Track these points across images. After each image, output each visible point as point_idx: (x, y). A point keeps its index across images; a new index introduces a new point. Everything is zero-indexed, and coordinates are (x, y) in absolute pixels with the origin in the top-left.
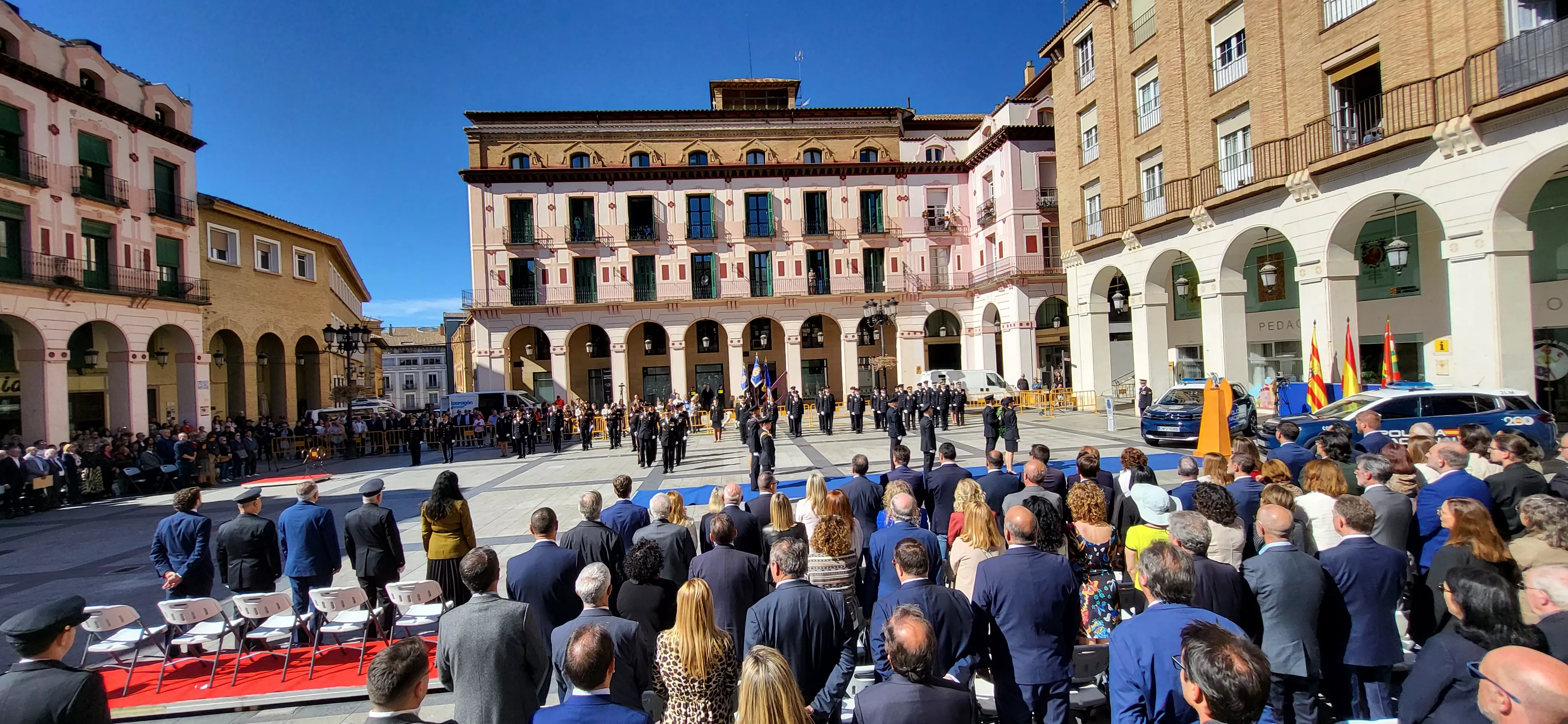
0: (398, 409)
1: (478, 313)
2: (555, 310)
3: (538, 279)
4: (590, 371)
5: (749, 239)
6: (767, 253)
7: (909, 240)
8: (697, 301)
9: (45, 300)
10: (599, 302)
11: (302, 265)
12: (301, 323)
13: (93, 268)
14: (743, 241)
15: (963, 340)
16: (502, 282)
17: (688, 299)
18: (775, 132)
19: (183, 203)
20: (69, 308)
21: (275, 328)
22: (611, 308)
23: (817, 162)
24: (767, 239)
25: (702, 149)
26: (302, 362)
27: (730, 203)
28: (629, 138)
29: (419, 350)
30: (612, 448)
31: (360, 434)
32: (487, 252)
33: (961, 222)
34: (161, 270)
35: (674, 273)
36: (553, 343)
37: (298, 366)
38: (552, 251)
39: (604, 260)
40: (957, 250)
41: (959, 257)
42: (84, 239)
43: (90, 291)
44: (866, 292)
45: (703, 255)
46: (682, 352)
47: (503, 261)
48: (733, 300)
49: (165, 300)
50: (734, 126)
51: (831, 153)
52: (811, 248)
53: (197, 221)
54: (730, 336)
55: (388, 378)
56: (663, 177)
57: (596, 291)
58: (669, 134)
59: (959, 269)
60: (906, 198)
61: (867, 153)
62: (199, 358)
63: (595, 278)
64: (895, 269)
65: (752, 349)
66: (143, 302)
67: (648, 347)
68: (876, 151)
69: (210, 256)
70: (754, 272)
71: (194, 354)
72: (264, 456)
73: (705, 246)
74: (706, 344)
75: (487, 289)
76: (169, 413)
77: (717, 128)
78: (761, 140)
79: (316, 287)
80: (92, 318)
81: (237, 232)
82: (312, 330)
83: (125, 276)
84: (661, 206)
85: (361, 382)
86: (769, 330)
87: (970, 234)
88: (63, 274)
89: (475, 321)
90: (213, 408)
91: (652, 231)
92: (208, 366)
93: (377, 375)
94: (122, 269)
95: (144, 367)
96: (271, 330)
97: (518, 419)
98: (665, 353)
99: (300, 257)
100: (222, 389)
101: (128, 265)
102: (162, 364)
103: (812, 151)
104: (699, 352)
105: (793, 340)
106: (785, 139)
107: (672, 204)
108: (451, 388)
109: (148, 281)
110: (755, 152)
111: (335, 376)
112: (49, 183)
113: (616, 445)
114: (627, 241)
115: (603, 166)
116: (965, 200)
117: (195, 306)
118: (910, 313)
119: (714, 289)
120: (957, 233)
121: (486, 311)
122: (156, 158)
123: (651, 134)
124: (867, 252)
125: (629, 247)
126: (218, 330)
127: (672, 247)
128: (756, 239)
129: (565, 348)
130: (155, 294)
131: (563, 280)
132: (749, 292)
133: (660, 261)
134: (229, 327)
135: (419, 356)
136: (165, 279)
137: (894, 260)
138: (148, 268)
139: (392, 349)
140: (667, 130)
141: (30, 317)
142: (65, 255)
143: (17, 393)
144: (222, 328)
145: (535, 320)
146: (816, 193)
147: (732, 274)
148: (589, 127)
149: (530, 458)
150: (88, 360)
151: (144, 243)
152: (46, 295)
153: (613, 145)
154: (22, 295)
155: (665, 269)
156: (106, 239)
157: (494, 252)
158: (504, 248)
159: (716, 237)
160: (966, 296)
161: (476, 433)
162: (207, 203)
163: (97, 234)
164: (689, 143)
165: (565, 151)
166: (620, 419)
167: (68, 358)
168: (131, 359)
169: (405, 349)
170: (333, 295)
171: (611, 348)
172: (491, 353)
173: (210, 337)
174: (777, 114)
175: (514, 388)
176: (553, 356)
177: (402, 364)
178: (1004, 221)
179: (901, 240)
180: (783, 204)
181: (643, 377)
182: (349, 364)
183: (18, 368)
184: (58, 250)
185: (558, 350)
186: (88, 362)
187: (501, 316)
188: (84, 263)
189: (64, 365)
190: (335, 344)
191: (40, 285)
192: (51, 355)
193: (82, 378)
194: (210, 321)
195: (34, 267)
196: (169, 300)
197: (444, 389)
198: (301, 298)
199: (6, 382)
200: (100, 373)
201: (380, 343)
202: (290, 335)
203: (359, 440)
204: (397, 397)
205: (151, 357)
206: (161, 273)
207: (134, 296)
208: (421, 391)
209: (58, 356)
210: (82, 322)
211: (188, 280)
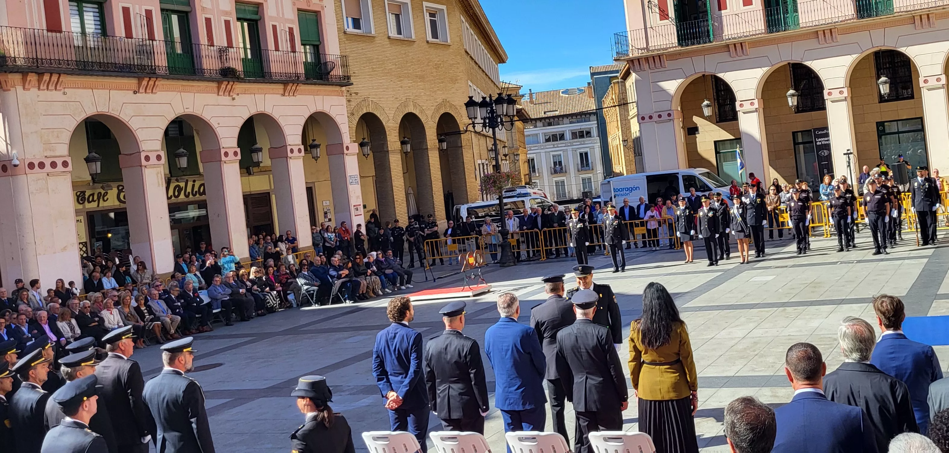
0: (550, 200)
1: (636, 63)
2: (738, 47)
3: (712, 5)
4: (794, 134)
9: (215, 95)
10: (802, 27)
11: (434, 25)
12: (440, 98)
13: (249, 56)
16: (664, 15)
17: (945, 4)
20: (235, 103)
21: (415, 106)
22: (821, 34)
29: (566, 120)
30: (842, 250)
34: (305, 49)
36: (739, 96)
37: (441, 151)
42: (239, 24)
43: (249, 82)
46: (942, 93)
49: (311, 84)
55: (533, 160)
57: (796, 11)
62: (347, 148)
66: (294, 88)
67: (885, 89)
69: (346, 27)
71: (342, 144)
75: (646, 29)
76: (326, 213)
79: (450, 49)
80: (253, 112)
82: (451, 106)
83: (276, 62)
85: (505, 167)
88: (227, 65)
89: (632, 74)
90: (365, 207)
92: (356, 157)
93: (522, 158)
94: (273, 55)
95: (300, 162)
96: (411, 109)
97: (705, 209)
98: (912, 97)
99: (431, 15)
100: (370, 182)
101: (277, 49)
102: (316, 158)
108: (608, 168)
109: (295, 64)
111: (479, 162)
113: (848, 245)
117: (337, 88)
121: (647, 59)
126: (361, 114)
129: (756, 102)
130: (303, 78)
131: (747, 1)
134: (371, 110)
135: (567, 128)
136: (309, 60)
138: (294, 51)
139: (535, 121)
141: (206, 116)
142: (226, 45)
143: (203, 197)
144: (365, 111)
145: (712, 64)
149: (724, 265)
150: (255, 157)
151: (288, 21)
152: (216, 90)
154: (198, 92)
156: (256, 21)
161: (648, 231)
163: (248, 17)
167: (239, 157)
168: (289, 154)
169: (549, 120)
170: (468, 59)
171: (826, 96)
172: (656, 117)
173: (355, 122)
175: (691, 165)
176: (741, 115)
177: (548, 140)
181: (880, 137)
182: (495, 144)
183: (201, 170)
184: (220, 40)
185: (747, 106)
186: (255, 160)
187: (667, 63)
188: (242, 51)
189: (237, 165)
190: (479, 120)
191: (210, 80)
192: (226, 154)
193: (251, 178)
194: (353, 104)
195: (204, 61)
196: (315, 84)
197: (599, 168)
198: (437, 67)
199: (193, 186)
200: (266, 171)
201: (523, 117)
202: (429, 113)
203: (513, 242)
204: (546, 183)
205: (306, 150)
206: (305, 53)
207: (285, 83)
208: (572, 175)
209: (231, 156)
210: (246, 116)
211: (330, 58)
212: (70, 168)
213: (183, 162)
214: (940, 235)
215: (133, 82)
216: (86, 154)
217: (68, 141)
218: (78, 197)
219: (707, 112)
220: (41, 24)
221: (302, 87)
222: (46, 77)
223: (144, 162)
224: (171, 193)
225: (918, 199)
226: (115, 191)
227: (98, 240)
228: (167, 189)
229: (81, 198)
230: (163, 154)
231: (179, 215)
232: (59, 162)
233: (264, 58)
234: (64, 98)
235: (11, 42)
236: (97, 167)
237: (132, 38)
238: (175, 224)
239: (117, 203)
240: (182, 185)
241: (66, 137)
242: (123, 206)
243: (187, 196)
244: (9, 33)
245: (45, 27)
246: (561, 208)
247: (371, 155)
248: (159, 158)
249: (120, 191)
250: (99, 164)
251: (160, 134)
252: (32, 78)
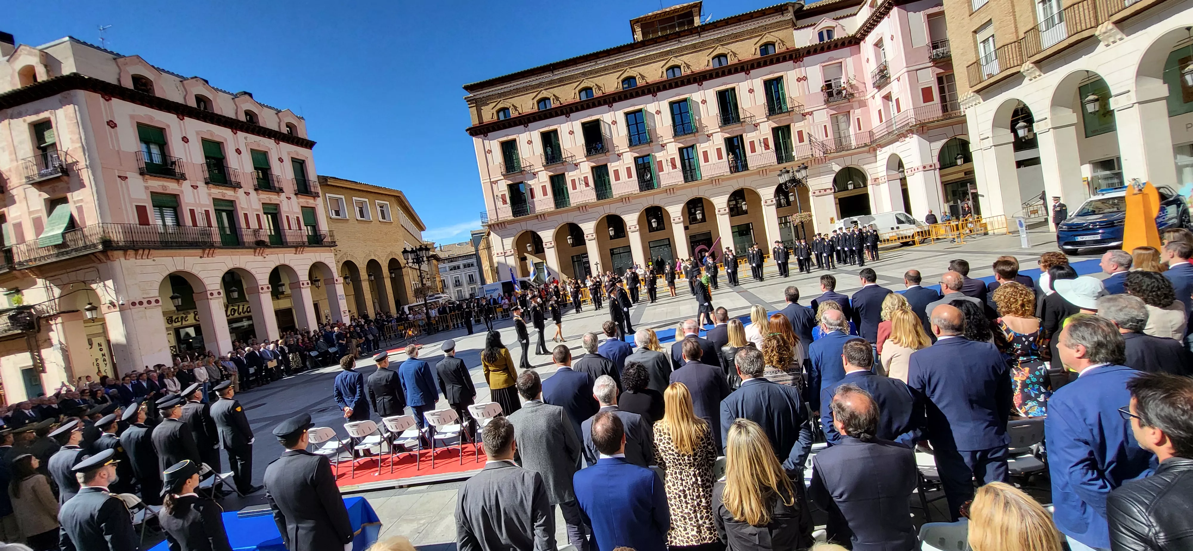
0: (453, 299)
1: (492, 227)
2: (542, 216)
3: (528, 195)
4: (572, 257)
5: (677, 138)
6: (692, 146)
7: (811, 113)
8: (643, 193)
9: (253, 256)
10: (572, 205)
11: (382, 212)
12: (389, 250)
13: (273, 233)
14: (673, 140)
15: (870, 190)
16: (505, 202)
17: (636, 192)
18: (686, 48)
19: (311, 184)
20: (265, 259)
21: (374, 255)
22: (581, 208)
23: (724, 64)
24: (691, 135)
25: (631, 75)
26: (393, 275)
27: (658, 112)
28: (576, 79)
29: (460, 259)
30: (597, 309)
31: (435, 318)
32: (492, 183)
33: (857, 89)
34: (307, 228)
35: (623, 174)
36: (544, 240)
37: (391, 278)
38: (534, 174)
39: (571, 174)
40: (856, 113)
41: (858, 119)
42: (265, 216)
43: (274, 248)
44: (779, 163)
45: (643, 157)
46: (638, 234)
47: (503, 187)
48: (672, 187)
49: (312, 247)
50: (653, 51)
51: (735, 54)
52: (727, 135)
53: (320, 194)
54: (672, 216)
55: (444, 280)
56: (605, 103)
57: (568, 198)
58: (605, 69)
59: (860, 129)
60: (805, 79)
61: (765, 48)
62: (337, 280)
63: (567, 188)
64: (801, 140)
65: (690, 224)
66: (302, 249)
67: (612, 233)
68: (773, 44)
69: (331, 215)
70: (685, 163)
71: (333, 278)
72: (382, 338)
73: (644, 150)
74: (654, 225)
75: (496, 209)
76: (326, 317)
77: (640, 56)
78: (676, 57)
79: (393, 225)
80: (278, 264)
81: (343, 197)
82: (396, 254)
83: (290, 236)
84: (607, 126)
85: (429, 284)
86: (702, 206)
87: (868, 97)
88: (259, 239)
89: (492, 233)
90: (349, 311)
91: (602, 146)
92: (342, 284)
93: (438, 279)
94: (287, 232)
95: (309, 290)
96: (373, 257)
98: (625, 236)
99: (381, 207)
100: (352, 299)
101: (290, 229)
102: (318, 287)
103: (719, 56)
104: (650, 232)
105: (722, 211)
106: (696, 52)
107: (614, 122)
108: (483, 282)
109: (302, 236)
110: (673, 68)
111: (414, 282)
112: (242, 185)
113: (599, 307)
114: (586, 157)
115: (561, 104)
116: (859, 69)
117: (328, 248)
118: (819, 174)
119: (655, 181)
120: (854, 100)
121: (498, 224)
122: (292, 158)
123: (591, 72)
124: (775, 131)
125: (588, 161)
126: (343, 261)
127: (619, 155)
128: (683, 137)
129: (553, 242)
130: (307, 244)
131: (545, 194)
132: (682, 179)
133: (612, 167)
134: (349, 259)
135: (461, 263)
136: (310, 234)
137: (800, 133)
138: (300, 229)
139: (443, 260)
140: (603, 66)
141: (248, 268)
142: (258, 228)
143: (250, 314)
144: (345, 260)
145: (530, 226)
146: (727, 90)
147: (667, 168)
148: (547, 77)
150: (280, 289)
151: (295, 213)
152: (253, 253)
153: (565, 86)
154: (242, 255)
155: (616, 172)
156: (276, 214)
157: (497, 182)
158: (502, 177)
159: (651, 141)
160: (869, 152)
161: (504, 309)
162: (324, 181)
163: (271, 212)
164: (621, 72)
165: (533, 99)
166: (599, 288)
167: (271, 290)
168: (302, 286)
169: (451, 260)
170: (403, 229)
171: (585, 238)
172: (505, 253)
173: (340, 266)
174: (686, 33)
175: (523, 275)
176: (546, 250)
177: (451, 270)
178: (898, 79)
179: (804, 115)
180: (701, 105)
181: (612, 256)
182: (421, 273)
183: (247, 299)
184: (254, 225)
185: (549, 245)
186: (281, 290)
187: (508, 226)
188: (268, 231)
189: (270, 294)
190: (410, 260)
191: (250, 248)
192: (262, 289)
193: (279, 301)
194: (339, 256)
195: (244, 237)
196: (314, 247)
197: (479, 283)
198: (386, 234)
199: (243, 308)
200: (288, 296)
201: (436, 257)
202: (384, 259)
203: (434, 322)
204: (452, 292)
205: (312, 283)
206: (308, 230)
207: (296, 247)
208: (465, 286)
209: (265, 289)
210: (273, 267)
211: (322, 232)
212: (160, 303)
213: (235, 295)
214: (640, 298)
215: (199, 252)
216: (172, 294)
217: (158, 288)
218: (168, 320)
219: (529, 249)
220: (135, 221)
221: (306, 249)
222: (141, 252)
223: (209, 297)
224: (229, 313)
225: (629, 282)
226: (192, 315)
227: (183, 344)
228: (226, 311)
229: (170, 320)
230: (221, 291)
231: (235, 325)
232: (153, 300)
233: (282, 234)
234: (154, 263)
235: (114, 232)
236: (179, 302)
237: (197, 226)
238: (232, 331)
239: (194, 322)
240: (236, 308)
241: (157, 286)
242: (198, 323)
243: (239, 314)
244: (113, 226)
245: (137, 222)
246: (458, 303)
247: (351, 283)
248: (219, 293)
249: (196, 315)
250: (180, 300)
251: (219, 280)
252: (131, 252)
